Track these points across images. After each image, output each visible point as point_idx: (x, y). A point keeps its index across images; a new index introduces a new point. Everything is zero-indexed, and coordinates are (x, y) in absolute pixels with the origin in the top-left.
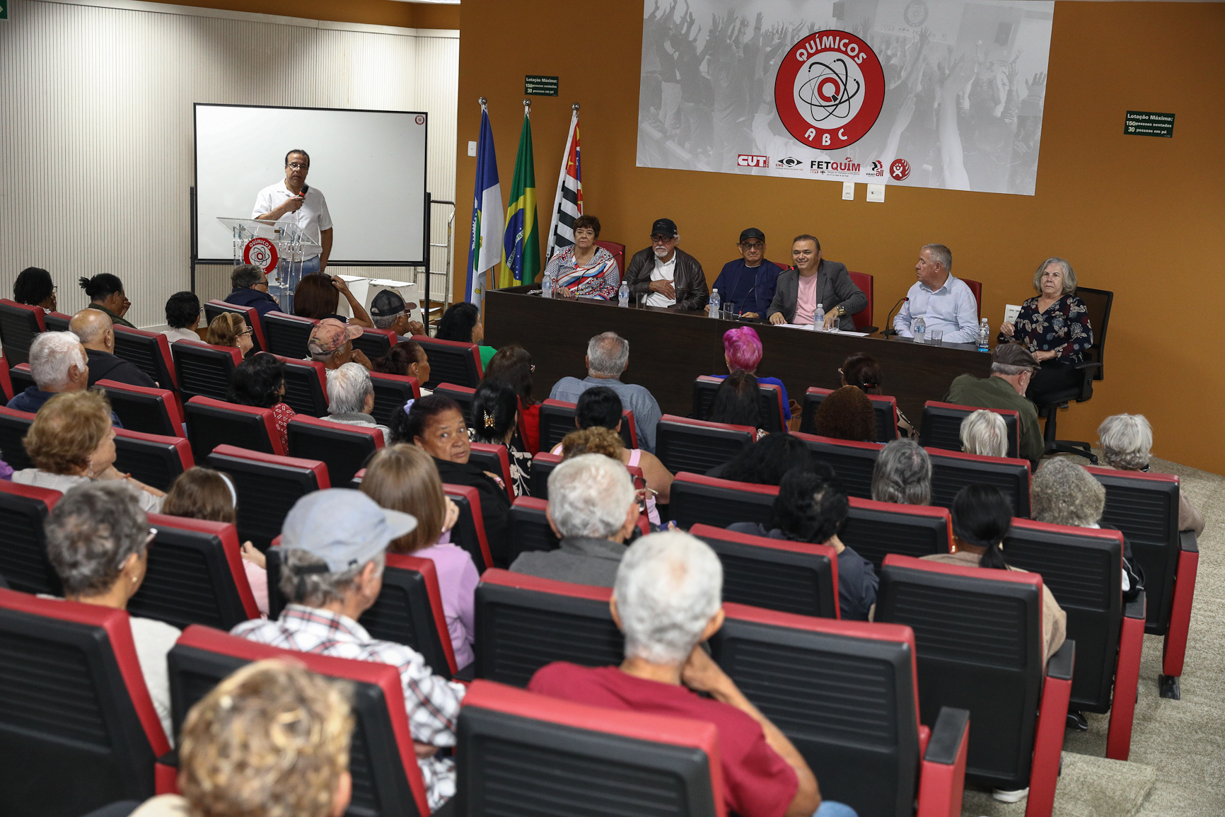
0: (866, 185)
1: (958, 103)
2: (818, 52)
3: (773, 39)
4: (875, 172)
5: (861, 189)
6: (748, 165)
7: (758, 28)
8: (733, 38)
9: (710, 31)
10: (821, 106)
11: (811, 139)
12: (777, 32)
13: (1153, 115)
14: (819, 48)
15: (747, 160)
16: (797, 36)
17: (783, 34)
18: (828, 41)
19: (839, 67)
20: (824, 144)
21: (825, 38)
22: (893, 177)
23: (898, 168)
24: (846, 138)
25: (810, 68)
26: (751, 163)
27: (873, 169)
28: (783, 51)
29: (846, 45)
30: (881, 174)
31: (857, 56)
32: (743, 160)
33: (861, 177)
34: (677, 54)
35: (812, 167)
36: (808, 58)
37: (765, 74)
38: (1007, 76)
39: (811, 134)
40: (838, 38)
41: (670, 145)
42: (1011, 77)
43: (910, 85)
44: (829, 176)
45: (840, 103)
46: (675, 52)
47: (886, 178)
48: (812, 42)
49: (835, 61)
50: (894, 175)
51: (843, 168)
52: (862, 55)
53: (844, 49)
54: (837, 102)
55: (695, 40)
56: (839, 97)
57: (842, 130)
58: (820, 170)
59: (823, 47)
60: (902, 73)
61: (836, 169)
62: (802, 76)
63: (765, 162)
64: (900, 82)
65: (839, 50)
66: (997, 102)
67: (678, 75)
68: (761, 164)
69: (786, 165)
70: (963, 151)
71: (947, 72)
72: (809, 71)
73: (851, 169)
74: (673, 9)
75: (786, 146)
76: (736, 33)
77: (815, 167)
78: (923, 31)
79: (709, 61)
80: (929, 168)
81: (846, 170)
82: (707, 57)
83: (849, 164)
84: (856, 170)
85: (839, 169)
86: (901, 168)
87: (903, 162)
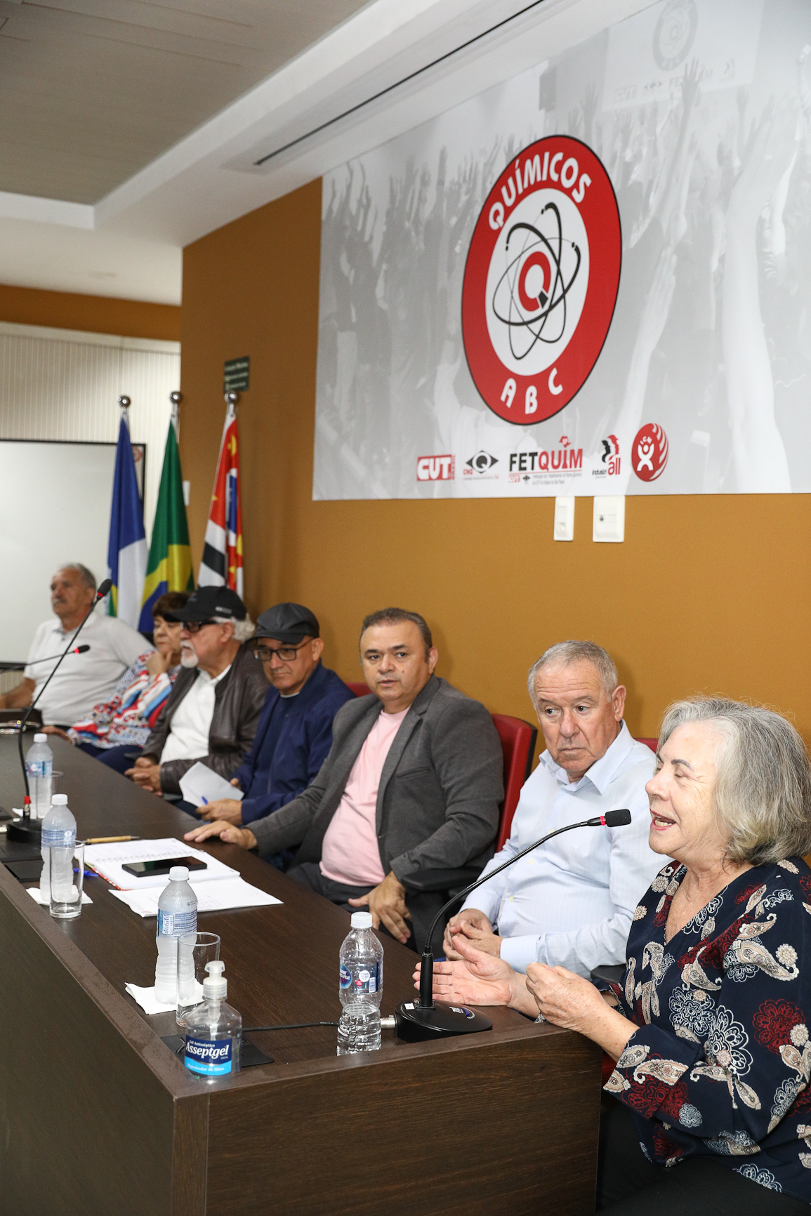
0: (592, 501)
1: (762, 244)
2: (519, 198)
3: (459, 196)
4: (606, 466)
6: (430, 479)
7: (441, 182)
8: (413, 215)
10: (524, 324)
11: (510, 404)
12: (465, 179)
14: (521, 190)
15: (429, 467)
16: (491, 177)
17: (472, 179)
18: (533, 170)
19: (547, 224)
20: (527, 411)
21: (528, 163)
22: (638, 474)
23: (646, 448)
24: (560, 389)
25: (508, 242)
26: (432, 474)
27: (604, 458)
28: (472, 217)
30: (615, 469)
31: (576, 185)
32: (425, 468)
33: (585, 481)
34: (353, 272)
35: (511, 470)
36: (505, 220)
39: (509, 392)
40: (547, 155)
41: (346, 453)
43: (665, 226)
44: (535, 487)
45: (552, 307)
46: (351, 270)
47: (626, 481)
48: (510, 181)
49: (542, 212)
50: (639, 468)
51: (556, 463)
52: (586, 180)
53: (556, 177)
54: (547, 306)
56: (550, 295)
57: (554, 373)
58: (523, 474)
59: (526, 185)
60: (651, 200)
61: (544, 467)
62: (497, 263)
63: (450, 466)
64: (648, 221)
65: (548, 184)
67: (354, 314)
68: (445, 475)
69: (477, 470)
70: (774, 379)
71: (737, 163)
72: (507, 248)
73: (568, 462)
74: (349, 187)
76: (416, 204)
77: (516, 467)
78: (689, 73)
79: (386, 272)
80: (702, 437)
81: (560, 468)
82: (384, 267)
83: (565, 452)
84: (576, 466)
85: (550, 466)
86: (652, 447)
87: (654, 430)
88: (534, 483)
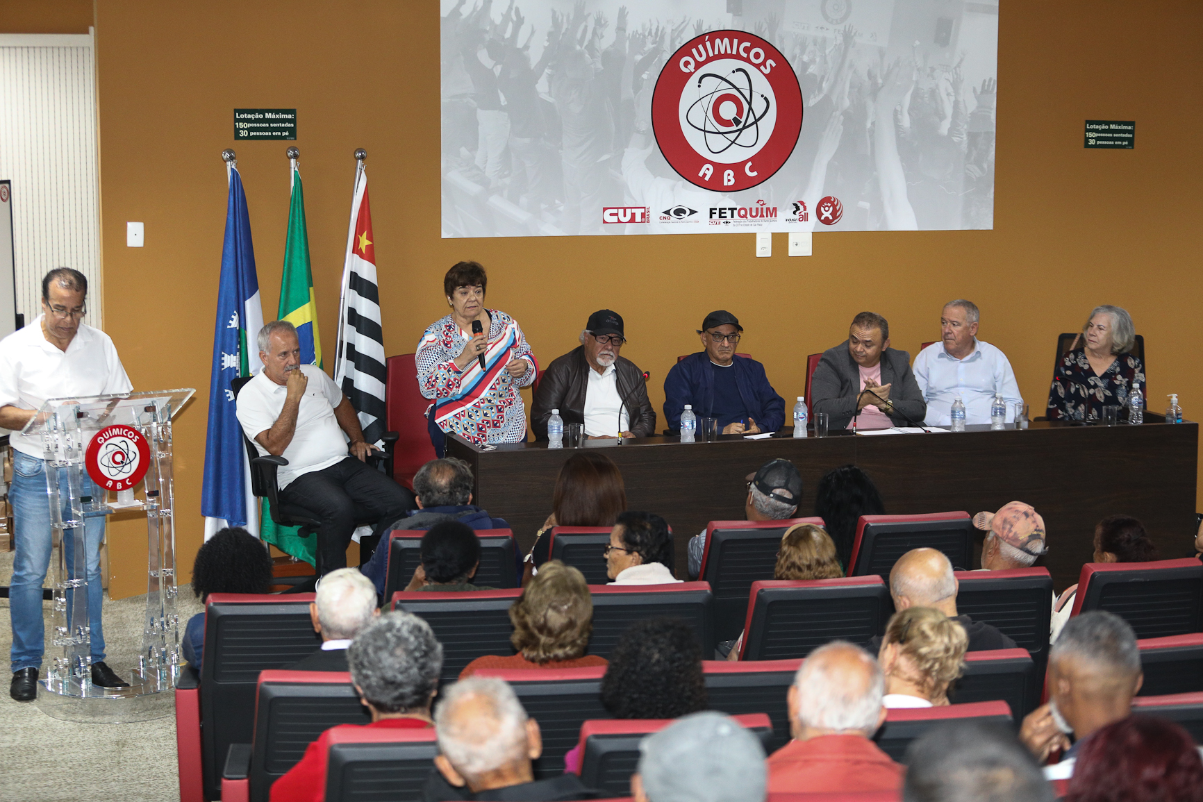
0: (786, 235)
1: (896, 121)
3: (644, 43)
4: (797, 216)
5: (780, 240)
6: (619, 221)
7: (621, 29)
8: (586, 43)
9: (550, 34)
10: (719, 133)
11: (707, 178)
12: (650, 33)
13: (1113, 124)
14: (711, 54)
15: (617, 214)
16: (679, 39)
17: (659, 36)
18: (722, 45)
19: (740, 80)
20: (726, 183)
21: (718, 41)
22: (821, 221)
23: (827, 209)
24: (755, 174)
25: (700, 82)
26: (622, 219)
27: (794, 213)
28: (660, 60)
29: (747, 50)
30: (805, 218)
31: (764, 63)
32: (611, 215)
33: (780, 224)
35: (711, 217)
37: (636, 93)
38: (951, 84)
39: (707, 172)
40: (736, 41)
41: (495, 201)
42: (956, 85)
43: (834, 100)
44: (736, 227)
45: (745, 127)
46: (496, 65)
47: (813, 223)
48: (700, 47)
49: (734, 72)
50: (823, 218)
51: (754, 214)
52: (770, 62)
53: (745, 55)
54: (741, 126)
55: (526, 47)
56: (743, 120)
57: (750, 164)
58: (723, 220)
59: (716, 53)
60: (824, 85)
61: (745, 216)
62: (690, 93)
63: (643, 215)
64: (821, 96)
65: (738, 57)
66: (942, 117)
67: (502, 98)
68: (638, 218)
69: (674, 218)
70: (907, 181)
71: (880, 81)
72: (699, 86)
73: (765, 214)
75: (673, 190)
76: (589, 35)
77: (716, 217)
78: (847, 30)
79: (550, 76)
80: (866, 205)
81: (758, 217)
82: (547, 71)
83: (762, 209)
84: (771, 217)
85: (748, 216)
86: (831, 208)
87: (832, 200)
88: (734, 225)
